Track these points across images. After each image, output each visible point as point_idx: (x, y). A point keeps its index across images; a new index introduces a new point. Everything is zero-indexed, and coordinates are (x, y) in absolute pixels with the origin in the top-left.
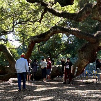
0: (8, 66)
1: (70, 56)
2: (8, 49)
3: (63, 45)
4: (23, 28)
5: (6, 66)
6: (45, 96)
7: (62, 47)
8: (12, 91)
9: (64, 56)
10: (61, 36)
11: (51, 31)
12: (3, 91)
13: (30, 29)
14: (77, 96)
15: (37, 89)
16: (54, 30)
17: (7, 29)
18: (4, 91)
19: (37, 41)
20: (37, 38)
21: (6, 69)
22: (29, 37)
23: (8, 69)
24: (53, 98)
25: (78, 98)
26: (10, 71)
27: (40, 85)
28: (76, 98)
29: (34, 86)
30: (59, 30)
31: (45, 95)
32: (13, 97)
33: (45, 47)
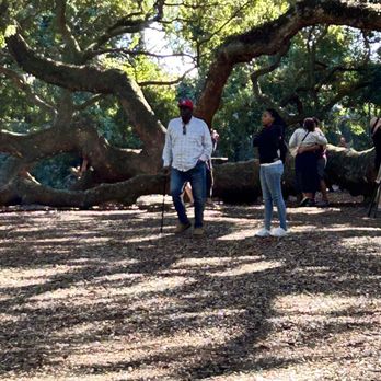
0: (138, 151)
1: (375, 112)
2: (135, 87)
3: (350, 70)
4: (197, 7)
5: (129, 150)
6: (251, 258)
7: (347, 76)
8: (137, 240)
9: (352, 111)
10: (341, 37)
11: (294, 15)
12: (101, 242)
13: (224, 12)
14: (371, 258)
15: (230, 232)
16: (303, 12)
17: (136, 11)
18: (107, 239)
19: (240, 56)
20: (240, 45)
21: (128, 162)
22: (219, 42)
23: (138, 161)
24: (278, 264)
25: (371, 266)
26: (144, 167)
27: (248, 218)
28: (362, 265)
29: (222, 223)
30: (321, 11)
31: (250, 254)
32: (132, 261)
33: (280, 78)
